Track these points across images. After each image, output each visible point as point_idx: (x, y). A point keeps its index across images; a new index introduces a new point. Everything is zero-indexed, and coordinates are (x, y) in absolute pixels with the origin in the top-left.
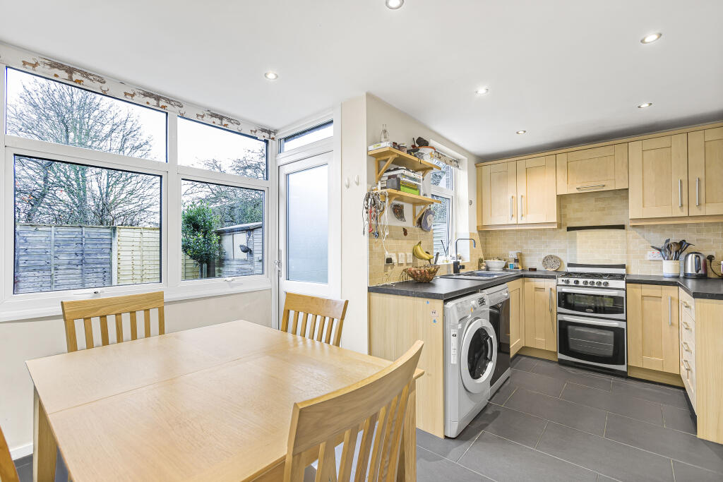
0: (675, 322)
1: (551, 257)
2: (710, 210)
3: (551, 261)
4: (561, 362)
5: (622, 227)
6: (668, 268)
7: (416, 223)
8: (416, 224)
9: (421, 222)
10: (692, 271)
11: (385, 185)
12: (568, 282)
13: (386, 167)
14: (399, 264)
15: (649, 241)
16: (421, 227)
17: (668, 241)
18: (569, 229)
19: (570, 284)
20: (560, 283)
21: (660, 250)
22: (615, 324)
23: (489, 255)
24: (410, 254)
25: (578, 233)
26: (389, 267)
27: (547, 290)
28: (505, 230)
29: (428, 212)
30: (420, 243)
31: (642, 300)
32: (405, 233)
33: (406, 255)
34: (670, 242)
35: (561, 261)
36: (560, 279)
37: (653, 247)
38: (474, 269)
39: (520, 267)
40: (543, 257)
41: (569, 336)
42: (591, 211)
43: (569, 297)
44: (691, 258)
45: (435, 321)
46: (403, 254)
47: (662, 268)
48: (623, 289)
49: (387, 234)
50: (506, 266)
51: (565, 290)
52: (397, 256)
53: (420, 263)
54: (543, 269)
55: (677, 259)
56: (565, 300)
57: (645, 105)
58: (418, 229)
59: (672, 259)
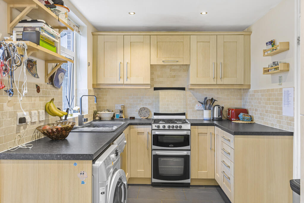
0: (213, 148)
1: (144, 108)
2: (226, 81)
3: (144, 112)
4: (154, 185)
5: (183, 89)
6: (206, 115)
7: (48, 79)
8: (48, 82)
9: (53, 80)
10: (216, 116)
11: (21, 37)
12: (159, 127)
13: (22, 17)
14: (31, 123)
15: (197, 98)
16: (52, 84)
17: (206, 98)
18: (156, 89)
19: (160, 128)
20: (154, 128)
21: (202, 104)
22: (185, 153)
23: (100, 107)
24: (42, 111)
25: (160, 92)
26: (22, 127)
27: (146, 134)
28: (113, 88)
29: (60, 70)
30: (53, 100)
31: (198, 135)
32: (38, 90)
33: (39, 113)
34: (208, 99)
35: (150, 111)
36: (154, 125)
37: (199, 102)
38: (90, 119)
39: (123, 116)
40: (139, 109)
41: (159, 165)
42: (168, 77)
43: (159, 137)
44: (216, 109)
45: (83, 183)
46: (36, 112)
47: (203, 114)
48: (189, 130)
49: (25, 92)
50: (114, 116)
51: (157, 133)
52: (30, 114)
53: (53, 119)
54: (139, 118)
55: (209, 109)
56: (157, 140)
57: (204, 13)
58: (50, 86)
59: (207, 110)
